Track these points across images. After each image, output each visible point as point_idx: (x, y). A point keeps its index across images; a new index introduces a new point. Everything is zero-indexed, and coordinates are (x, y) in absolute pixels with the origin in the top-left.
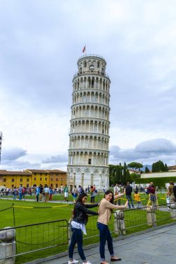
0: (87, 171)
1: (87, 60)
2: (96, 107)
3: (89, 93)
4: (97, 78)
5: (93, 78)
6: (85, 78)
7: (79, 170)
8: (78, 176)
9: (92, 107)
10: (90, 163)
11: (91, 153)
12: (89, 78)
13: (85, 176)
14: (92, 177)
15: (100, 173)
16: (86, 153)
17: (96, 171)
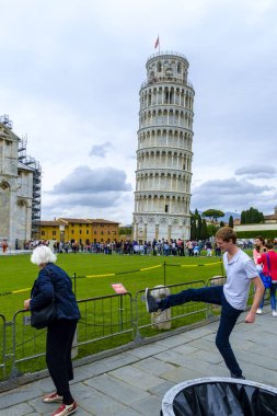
0: (164, 221)
1: (163, 61)
2: (176, 132)
3: (166, 111)
4: (178, 89)
5: (172, 88)
6: (161, 89)
7: (151, 220)
8: (151, 228)
9: (171, 131)
10: (166, 211)
11: (168, 197)
12: (166, 88)
13: (160, 228)
14: (170, 230)
15: (181, 224)
16: (162, 197)
17: (176, 222)
